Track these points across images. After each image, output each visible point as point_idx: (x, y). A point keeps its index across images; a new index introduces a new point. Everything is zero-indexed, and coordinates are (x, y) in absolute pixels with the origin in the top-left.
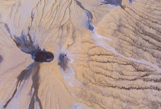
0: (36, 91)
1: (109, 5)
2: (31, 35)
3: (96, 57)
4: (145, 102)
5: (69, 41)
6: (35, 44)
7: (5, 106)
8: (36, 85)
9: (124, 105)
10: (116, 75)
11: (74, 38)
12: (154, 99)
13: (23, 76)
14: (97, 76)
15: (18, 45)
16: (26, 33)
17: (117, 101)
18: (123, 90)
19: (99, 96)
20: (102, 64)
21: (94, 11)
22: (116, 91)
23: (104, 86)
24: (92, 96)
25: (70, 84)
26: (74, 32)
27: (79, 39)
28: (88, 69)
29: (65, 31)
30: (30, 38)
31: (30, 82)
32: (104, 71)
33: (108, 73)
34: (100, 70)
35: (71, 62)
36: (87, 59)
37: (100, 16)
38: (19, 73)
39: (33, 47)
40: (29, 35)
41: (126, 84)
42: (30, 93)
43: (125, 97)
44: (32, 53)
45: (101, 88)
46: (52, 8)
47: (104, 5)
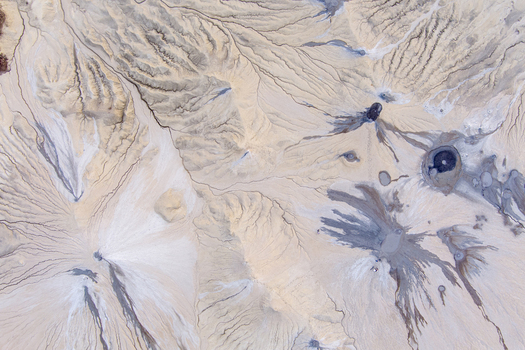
0: (400, 131)
1: (337, 12)
2: (339, 115)
3: (394, 66)
4: (447, 51)
5: (366, 82)
6: (354, 115)
7: (398, 161)
8: (394, 129)
9: (441, 69)
10: (415, 60)
11: (365, 76)
12: (448, 41)
13: (381, 137)
14: (411, 76)
15: (345, 131)
16: (334, 120)
17: (436, 73)
18: (430, 62)
19: (426, 85)
20: (402, 66)
21: (335, 35)
22: (428, 69)
23: (420, 76)
24: (423, 90)
25: (407, 102)
26: (357, 72)
27: (369, 72)
28: (402, 81)
29: (351, 80)
30: (343, 117)
31: (389, 133)
32: (409, 68)
33: (411, 66)
34: (407, 70)
35: (389, 91)
36: (392, 76)
37: (347, 32)
38: (377, 139)
39: (358, 118)
40: (337, 117)
41: (426, 56)
42: (398, 137)
43: (435, 66)
44: (364, 120)
45: (421, 79)
46: (304, 78)
47: (334, 19)
